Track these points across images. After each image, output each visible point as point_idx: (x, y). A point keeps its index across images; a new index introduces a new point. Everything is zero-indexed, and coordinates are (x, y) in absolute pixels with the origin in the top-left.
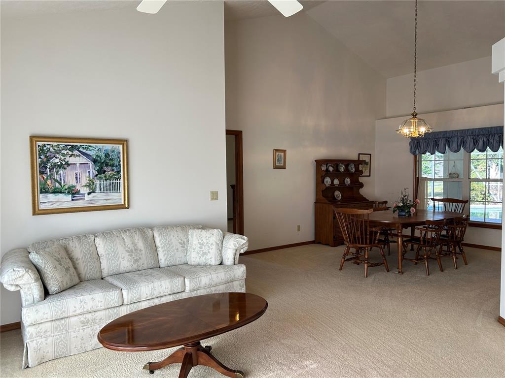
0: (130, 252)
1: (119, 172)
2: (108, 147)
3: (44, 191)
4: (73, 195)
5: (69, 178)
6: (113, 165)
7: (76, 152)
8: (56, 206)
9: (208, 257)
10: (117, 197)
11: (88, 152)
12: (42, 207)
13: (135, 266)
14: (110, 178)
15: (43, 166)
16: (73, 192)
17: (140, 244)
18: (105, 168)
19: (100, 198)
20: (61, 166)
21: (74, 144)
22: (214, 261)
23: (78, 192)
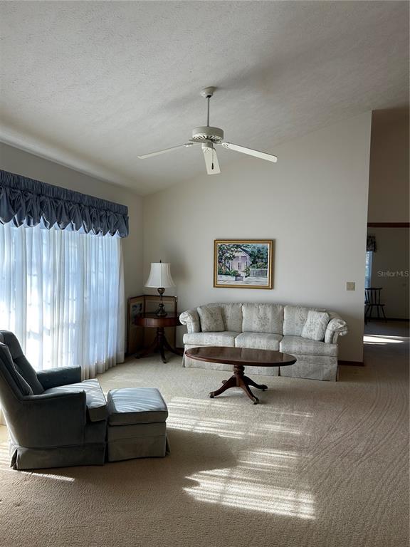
0: (260, 319)
1: (266, 263)
2: (260, 245)
3: (221, 273)
4: (236, 276)
5: (234, 266)
6: (262, 258)
7: (239, 249)
8: (226, 283)
9: (313, 333)
10: (265, 281)
11: (247, 249)
12: (219, 283)
13: (262, 329)
14: (260, 267)
15: (220, 258)
16: (236, 275)
17: (269, 315)
18: (257, 260)
19: (253, 280)
20: (230, 258)
21: (238, 244)
22: (316, 337)
23: (239, 275)
